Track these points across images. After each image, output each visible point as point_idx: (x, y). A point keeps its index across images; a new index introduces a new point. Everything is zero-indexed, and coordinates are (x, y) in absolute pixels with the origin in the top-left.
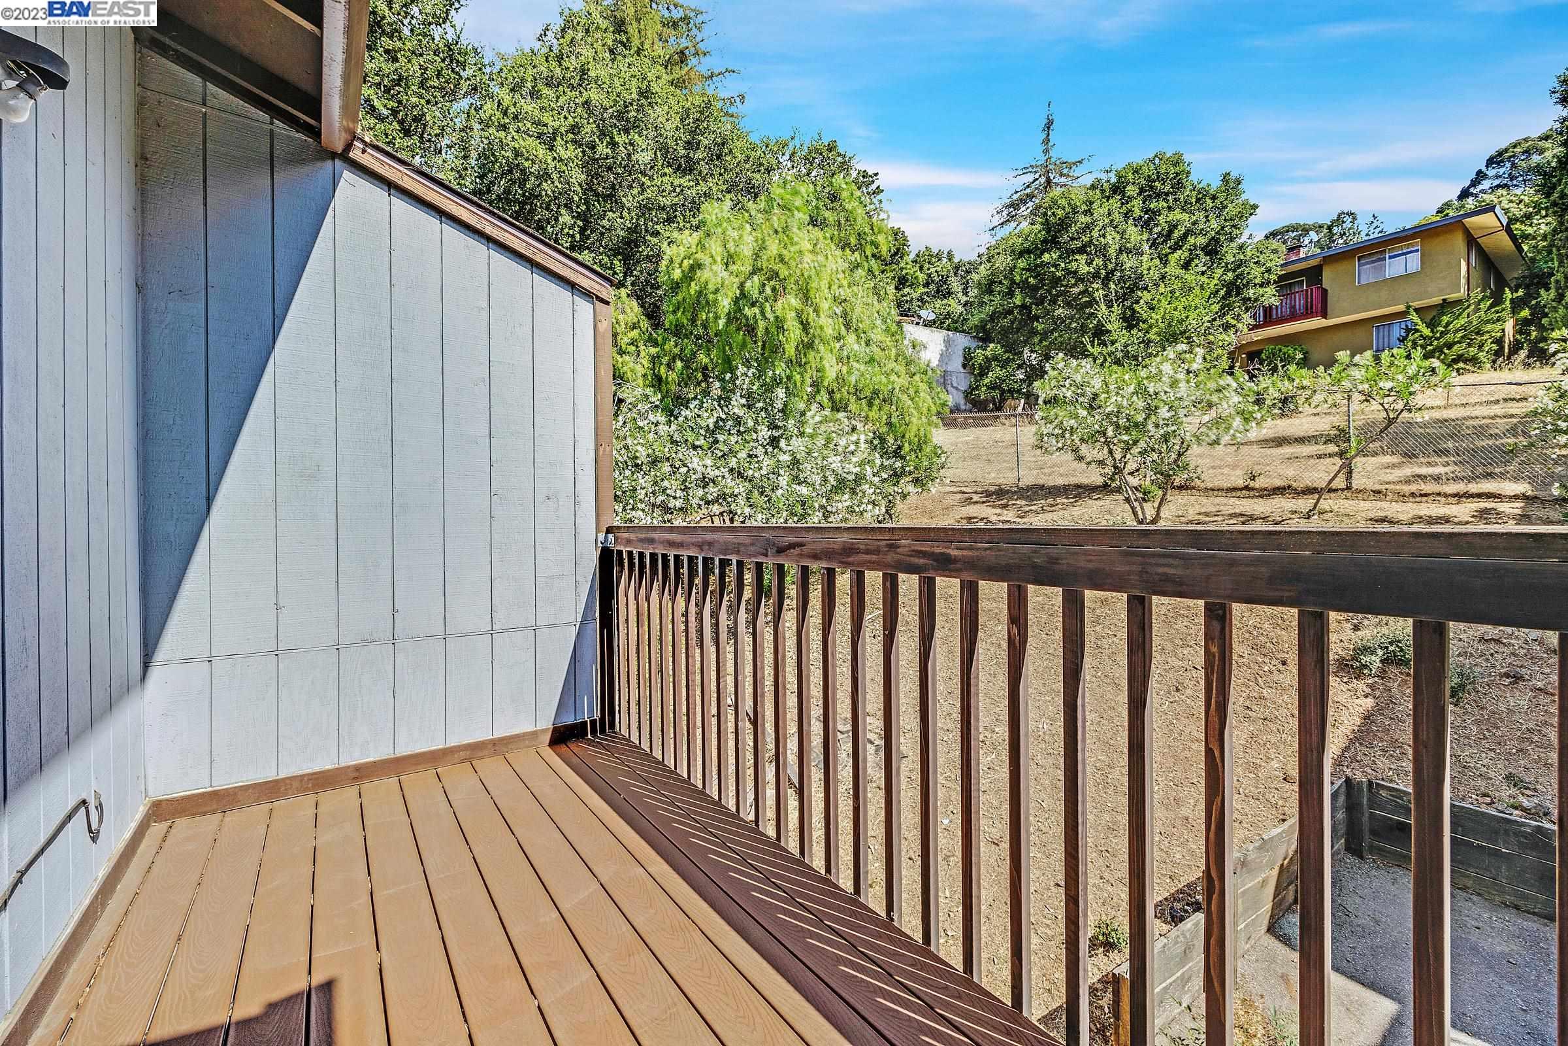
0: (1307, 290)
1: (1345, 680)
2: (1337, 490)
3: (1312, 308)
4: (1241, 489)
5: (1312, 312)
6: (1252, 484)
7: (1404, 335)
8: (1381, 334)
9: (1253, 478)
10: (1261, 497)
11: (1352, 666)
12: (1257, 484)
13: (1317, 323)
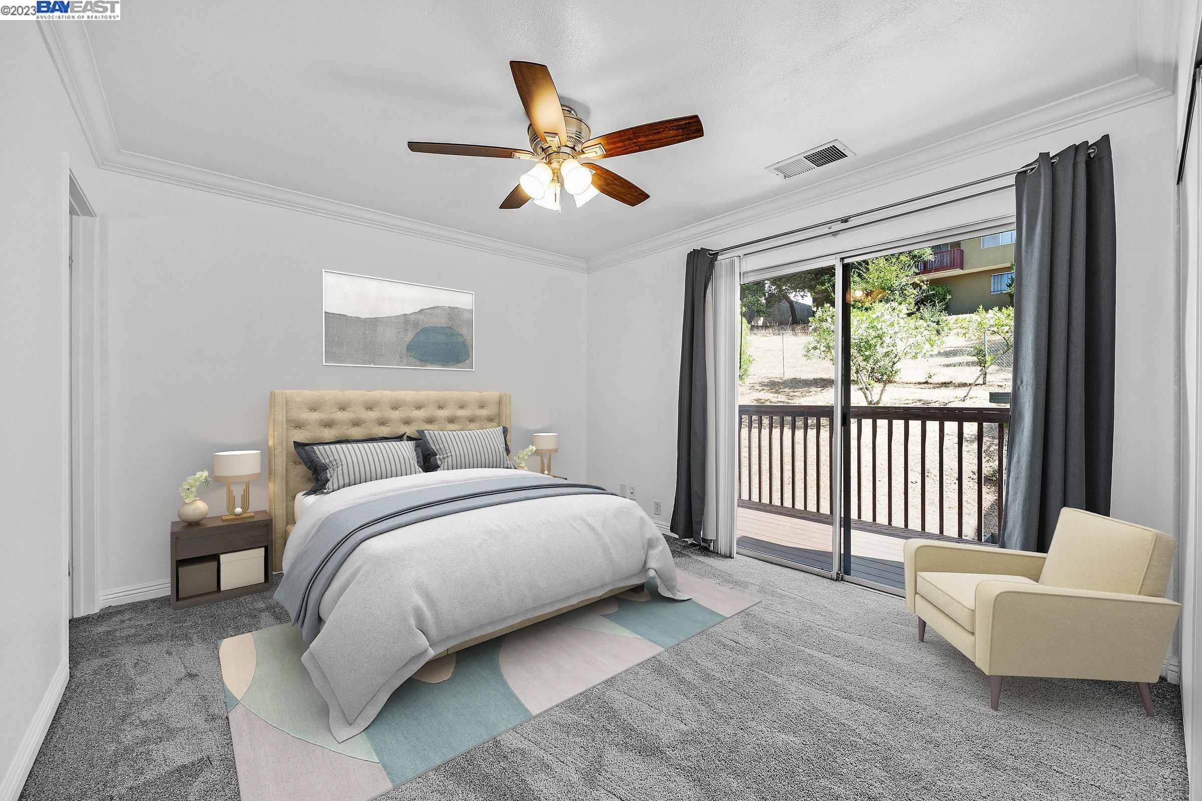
0: (951, 251)
1: (989, 487)
2: (978, 384)
3: (954, 263)
4: (924, 383)
5: (954, 265)
6: (930, 381)
7: (1010, 282)
8: (996, 281)
9: (930, 377)
10: (934, 388)
11: (992, 479)
12: (933, 380)
13: (957, 272)
